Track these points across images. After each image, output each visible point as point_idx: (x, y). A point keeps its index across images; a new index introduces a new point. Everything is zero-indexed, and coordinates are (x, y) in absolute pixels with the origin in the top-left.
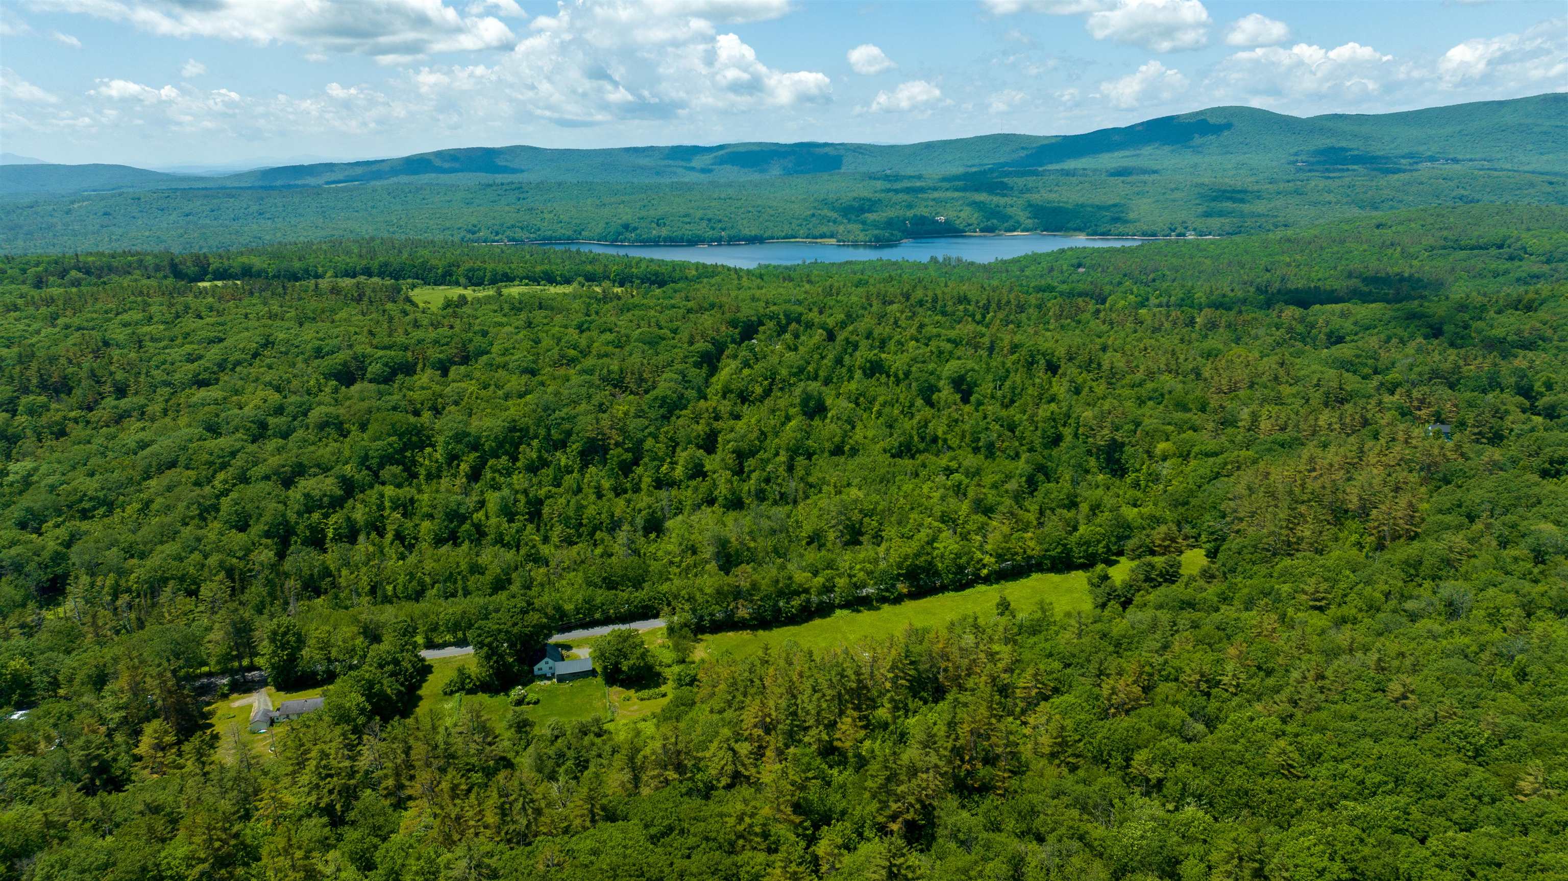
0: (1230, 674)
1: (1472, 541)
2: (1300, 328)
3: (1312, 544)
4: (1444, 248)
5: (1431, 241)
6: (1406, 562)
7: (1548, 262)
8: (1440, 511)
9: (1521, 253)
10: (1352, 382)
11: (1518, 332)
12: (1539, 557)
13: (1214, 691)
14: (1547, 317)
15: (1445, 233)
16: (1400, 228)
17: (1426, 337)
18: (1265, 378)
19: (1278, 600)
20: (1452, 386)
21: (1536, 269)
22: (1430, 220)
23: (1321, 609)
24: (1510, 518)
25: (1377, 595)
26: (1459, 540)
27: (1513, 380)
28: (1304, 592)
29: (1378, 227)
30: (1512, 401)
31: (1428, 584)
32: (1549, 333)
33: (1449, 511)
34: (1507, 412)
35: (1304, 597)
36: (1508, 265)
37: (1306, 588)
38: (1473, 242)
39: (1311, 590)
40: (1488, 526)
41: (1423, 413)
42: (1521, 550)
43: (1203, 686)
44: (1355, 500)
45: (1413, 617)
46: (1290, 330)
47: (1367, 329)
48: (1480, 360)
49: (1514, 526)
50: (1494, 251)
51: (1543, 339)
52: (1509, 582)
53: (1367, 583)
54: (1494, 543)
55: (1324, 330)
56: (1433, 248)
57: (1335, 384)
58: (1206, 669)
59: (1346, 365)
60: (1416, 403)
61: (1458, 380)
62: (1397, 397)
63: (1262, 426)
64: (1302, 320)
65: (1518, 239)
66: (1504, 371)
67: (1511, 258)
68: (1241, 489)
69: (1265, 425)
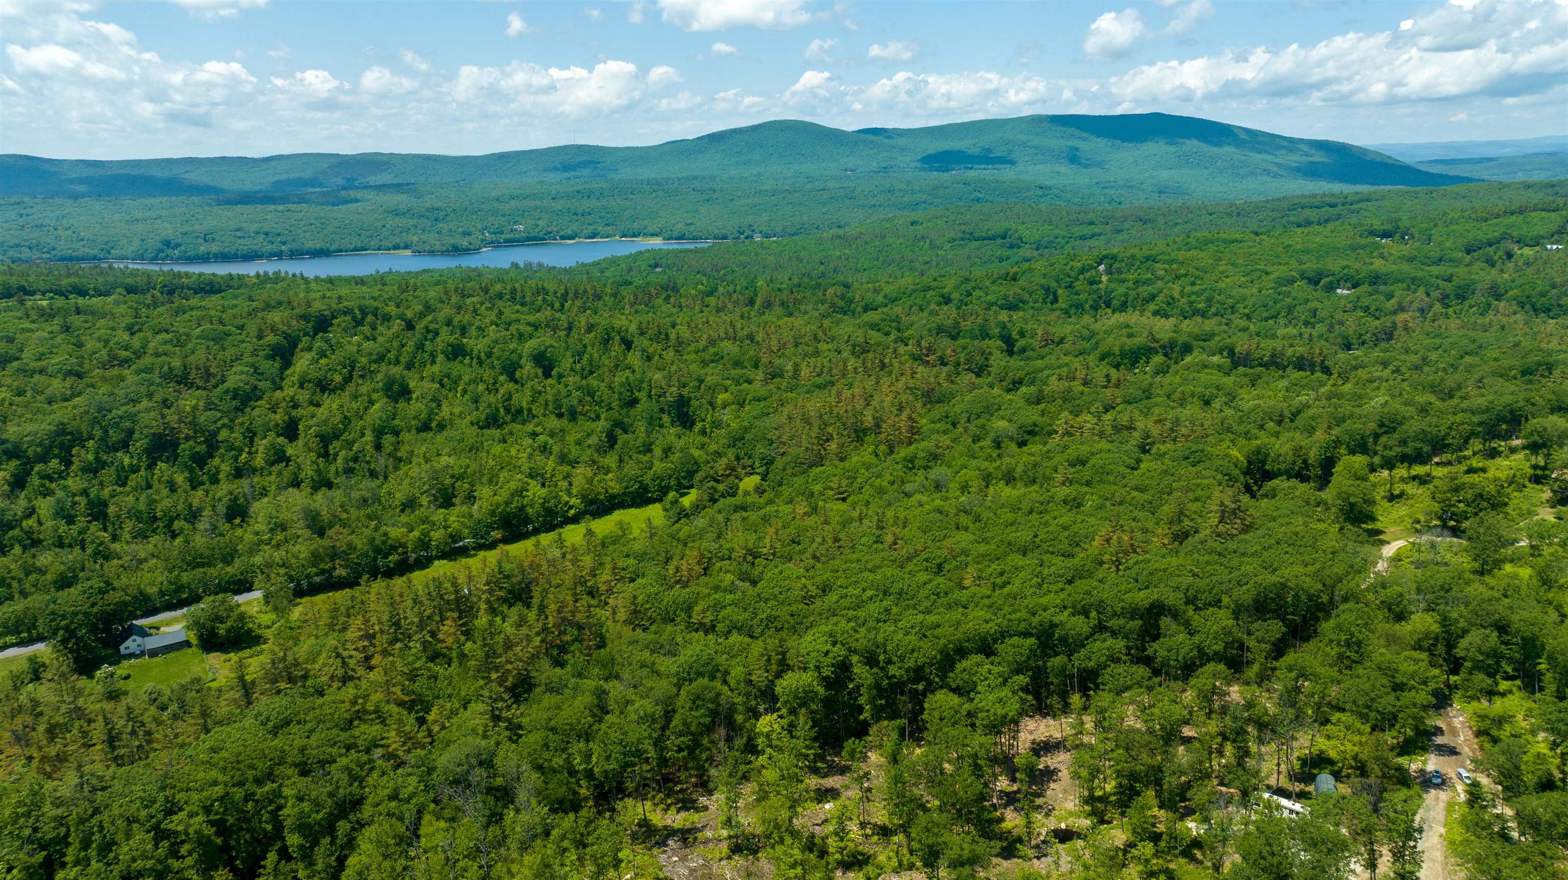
0: (768, 545)
1: (954, 441)
2: (841, 303)
3: (837, 455)
4: (962, 239)
5: (953, 234)
6: (904, 459)
7: (1037, 249)
8: (933, 422)
9: (1019, 242)
10: (875, 337)
11: (1006, 297)
12: (997, 444)
13: (757, 561)
14: (1025, 284)
15: (963, 228)
16: (929, 224)
17: (939, 304)
18: (807, 339)
19: (812, 495)
20: (954, 338)
21: (1028, 254)
22: (952, 217)
23: (844, 500)
24: (980, 421)
25: (885, 484)
26: (945, 440)
27: (997, 331)
28: (831, 489)
29: (912, 224)
30: (994, 345)
31: (921, 473)
32: (1026, 296)
33: (939, 421)
34: (990, 353)
35: (831, 493)
36: (1010, 252)
37: (832, 485)
38: (984, 234)
39: (836, 486)
40: (966, 430)
41: (932, 358)
42: (987, 442)
43: (750, 558)
44: (870, 419)
45: (908, 495)
46: (833, 305)
47: (894, 301)
48: (974, 316)
49: (983, 427)
50: (999, 241)
51: (1023, 302)
52: (974, 462)
53: (877, 477)
54: (970, 440)
55: (861, 304)
56: (954, 240)
57: (862, 340)
58: (750, 545)
59: (874, 327)
60: (925, 351)
61: (958, 334)
62: (910, 347)
63: (803, 373)
64: (843, 297)
65: (1016, 231)
66: (992, 325)
67: (1012, 246)
68: (784, 419)
69: (805, 372)
